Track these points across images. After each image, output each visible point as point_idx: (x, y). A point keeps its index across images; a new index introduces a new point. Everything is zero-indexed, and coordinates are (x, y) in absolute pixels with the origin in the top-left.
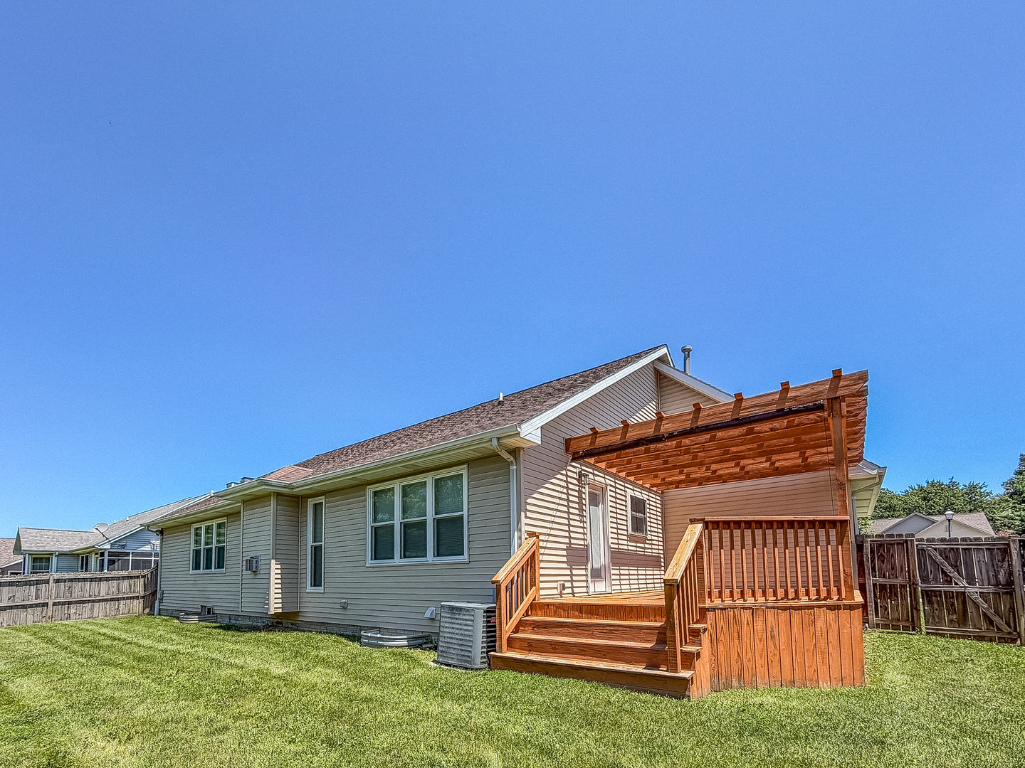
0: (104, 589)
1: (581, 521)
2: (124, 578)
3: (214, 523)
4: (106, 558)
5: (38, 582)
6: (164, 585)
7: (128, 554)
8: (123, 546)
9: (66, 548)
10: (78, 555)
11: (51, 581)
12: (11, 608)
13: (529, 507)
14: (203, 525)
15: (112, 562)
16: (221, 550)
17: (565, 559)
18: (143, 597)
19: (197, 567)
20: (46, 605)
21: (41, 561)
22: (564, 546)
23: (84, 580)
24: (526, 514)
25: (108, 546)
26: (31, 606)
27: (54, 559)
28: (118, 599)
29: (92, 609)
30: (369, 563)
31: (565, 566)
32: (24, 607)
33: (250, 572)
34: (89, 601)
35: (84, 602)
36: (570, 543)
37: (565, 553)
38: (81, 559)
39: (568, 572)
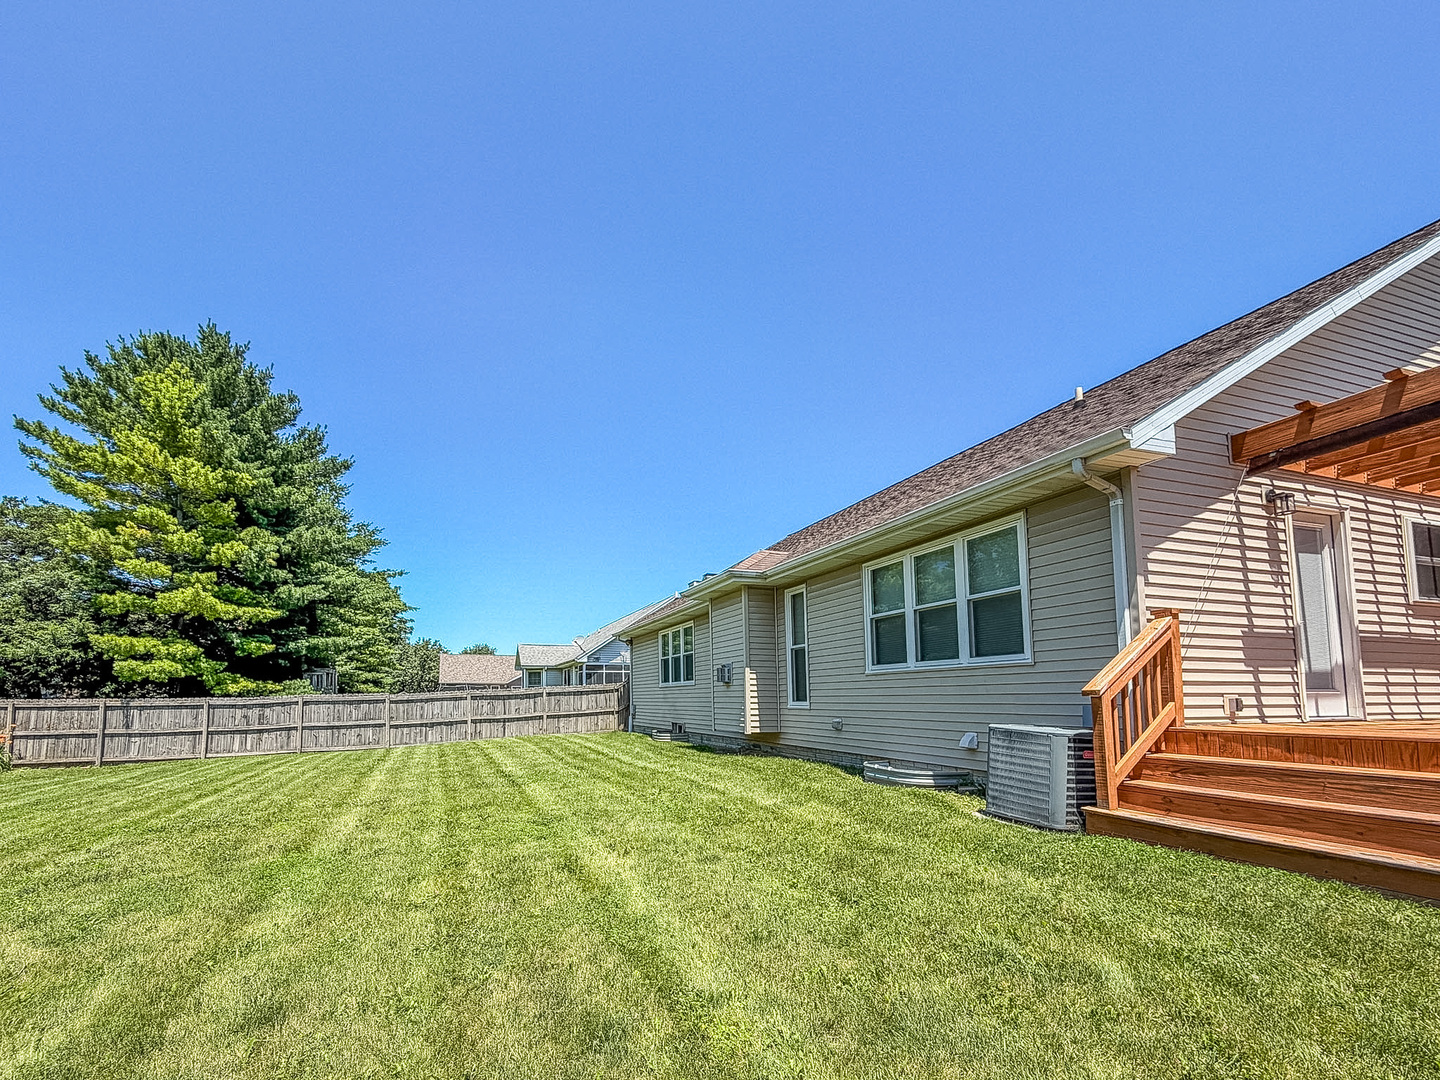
0: (585, 704)
1: (1276, 584)
2: (600, 692)
3: (681, 628)
4: (584, 671)
5: (535, 696)
6: (637, 698)
7: (601, 667)
8: (598, 659)
9: (553, 663)
10: (562, 669)
11: (545, 694)
12: (518, 719)
13: (1152, 567)
14: (670, 632)
15: (589, 676)
16: (689, 659)
17: (1240, 655)
18: (617, 712)
19: (666, 680)
20: (541, 717)
21: (534, 675)
22: (1238, 632)
23: (569, 693)
24: (1146, 579)
25: (585, 660)
26: (532, 718)
27: (544, 673)
28: (597, 714)
29: (576, 723)
30: (870, 669)
31: (1242, 666)
32: (527, 719)
33: (722, 684)
34: (574, 715)
35: (569, 716)
36: (1251, 626)
37: (1239, 643)
38: (563, 672)
39: (1250, 678)
